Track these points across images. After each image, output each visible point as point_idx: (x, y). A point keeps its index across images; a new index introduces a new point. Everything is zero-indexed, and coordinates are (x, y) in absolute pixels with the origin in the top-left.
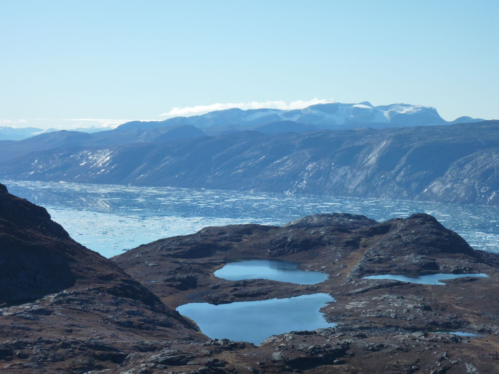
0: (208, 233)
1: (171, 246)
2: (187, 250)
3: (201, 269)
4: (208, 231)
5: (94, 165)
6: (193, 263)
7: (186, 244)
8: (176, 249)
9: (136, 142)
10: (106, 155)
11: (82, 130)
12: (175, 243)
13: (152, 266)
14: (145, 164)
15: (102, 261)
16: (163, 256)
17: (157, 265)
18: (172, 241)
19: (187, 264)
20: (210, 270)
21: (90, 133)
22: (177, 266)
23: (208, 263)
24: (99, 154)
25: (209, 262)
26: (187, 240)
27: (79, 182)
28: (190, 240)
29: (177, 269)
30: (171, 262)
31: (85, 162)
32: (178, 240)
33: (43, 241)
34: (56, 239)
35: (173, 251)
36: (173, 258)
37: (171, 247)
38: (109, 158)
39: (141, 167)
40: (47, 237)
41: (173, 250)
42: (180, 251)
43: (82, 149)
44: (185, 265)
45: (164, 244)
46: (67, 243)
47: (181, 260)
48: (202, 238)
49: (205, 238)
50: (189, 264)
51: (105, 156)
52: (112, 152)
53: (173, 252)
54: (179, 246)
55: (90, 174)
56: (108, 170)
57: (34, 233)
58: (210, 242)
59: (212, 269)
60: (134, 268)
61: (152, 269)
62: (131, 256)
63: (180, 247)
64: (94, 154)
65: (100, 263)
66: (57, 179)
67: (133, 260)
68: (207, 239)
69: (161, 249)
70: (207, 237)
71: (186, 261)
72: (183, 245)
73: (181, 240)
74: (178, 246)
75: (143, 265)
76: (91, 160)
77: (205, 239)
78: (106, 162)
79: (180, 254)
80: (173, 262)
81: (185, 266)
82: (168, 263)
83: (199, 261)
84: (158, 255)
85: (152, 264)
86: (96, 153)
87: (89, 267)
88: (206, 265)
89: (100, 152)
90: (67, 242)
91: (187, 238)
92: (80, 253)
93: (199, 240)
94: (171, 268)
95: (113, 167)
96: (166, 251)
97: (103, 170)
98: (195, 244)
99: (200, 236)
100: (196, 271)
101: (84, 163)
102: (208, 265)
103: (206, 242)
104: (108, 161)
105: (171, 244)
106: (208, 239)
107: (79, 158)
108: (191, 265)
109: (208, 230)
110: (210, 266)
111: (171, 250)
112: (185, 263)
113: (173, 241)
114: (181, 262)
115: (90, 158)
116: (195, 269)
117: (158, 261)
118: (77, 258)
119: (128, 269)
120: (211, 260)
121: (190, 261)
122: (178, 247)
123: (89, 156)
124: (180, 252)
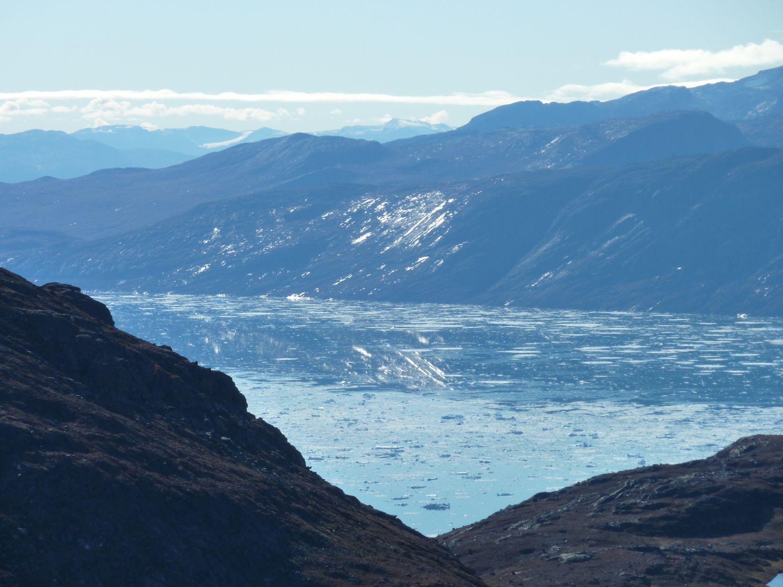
0: (754, 456)
1: (634, 497)
2: (683, 510)
3: (728, 570)
4: (751, 448)
5: (396, 242)
6: (703, 553)
7: (681, 492)
8: (647, 508)
9: (529, 168)
10: (434, 211)
11: (360, 133)
12: (645, 486)
13: (570, 561)
14: (556, 239)
15: (407, 543)
16: (607, 528)
17: (585, 559)
18: (636, 483)
19: (683, 554)
20: (756, 575)
21: (382, 141)
23: (751, 551)
24: (413, 207)
25: (754, 548)
26: (685, 478)
27: (348, 295)
28: (693, 480)
29: (649, 571)
30: (629, 549)
31: (369, 234)
32: (655, 479)
33: (221, 480)
34: (263, 472)
35: (637, 513)
36: (639, 537)
37: (632, 501)
38: (443, 220)
39: (545, 248)
40: (233, 466)
41: (640, 510)
42: (663, 512)
44: (677, 557)
45: (612, 491)
46: (297, 485)
47: (664, 544)
48: (731, 473)
49: (743, 471)
50: (689, 555)
51: (430, 214)
52: (451, 201)
53: (639, 517)
54: (659, 496)
55: (382, 272)
56: (439, 258)
57: (193, 453)
58: (757, 486)
59: (763, 571)
60: (512, 568)
61: (572, 569)
62: (506, 529)
63: (662, 501)
64: (397, 207)
65: (402, 551)
66: (280, 289)
67: (511, 542)
68: (748, 474)
69: (601, 509)
70: (749, 470)
71: (679, 546)
72: (672, 493)
73: (664, 478)
74: (654, 497)
75: (542, 559)
76: (386, 226)
77: (742, 474)
78: (432, 232)
79: (662, 523)
80: (638, 549)
81: (677, 562)
82: (621, 552)
83: (722, 544)
84: (592, 527)
85: (570, 556)
86: (403, 203)
87: (366, 562)
88: (745, 559)
89: (414, 202)
90: (297, 482)
91: (683, 474)
92: (338, 518)
93: (723, 477)
94: (631, 566)
95: (457, 248)
96: (616, 513)
97: (422, 259)
98: (709, 491)
99: (725, 465)
100: (710, 576)
101: (364, 238)
102: (752, 560)
103: (746, 485)
104: (439, 230)
105: (634, 492)
106: (752, 475)
107: (347, 221)
108: (696, 557)
109: (751, 445)
110: (757, 562)
111: (634, 510)
112: (675, 552)
113: (641, 482)
114: (662, 548)
115: (384, 219)
116: (708, 572)
117: (591, 546)
118: (328, 534)
119: (495, 572)
120: (760, 543)
122: (655, 502)
123: (381, 214)
124: (663, 518)
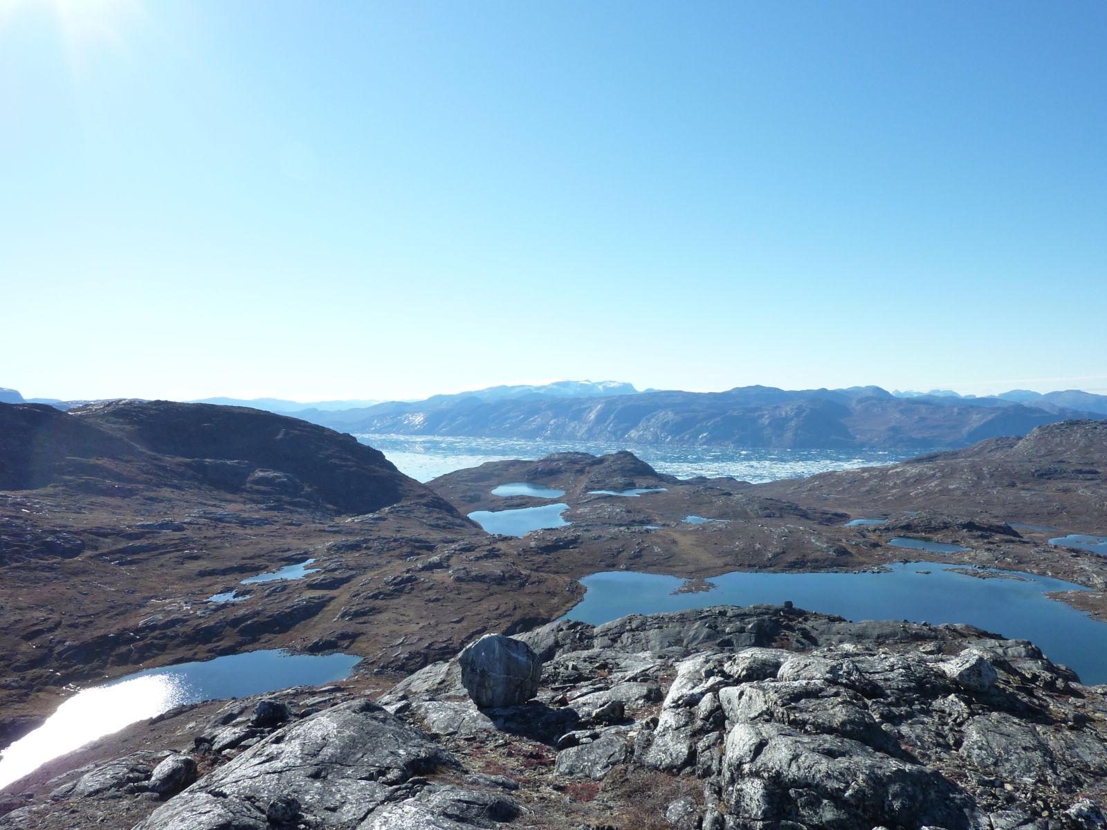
3: (484, 489)
5: (413, 423)
6: (478, 486)
14: (446, 422)
17: (454, 487)
19: (474, 486)
20: (488, 490)
22: (468, 487)
23: (487, 485)
24: (416, 416)
27: (404, 434)
29: (467, 490)
30: (463, 485)
31: (407, 421)
36: (465, 483)
38: (423, 419)
39: (443, 424)
43: (405, 413)
47: (470, 484)
51: (420, 417)
52: (424, 414)
55: (410, 429)
56: (422, 426)
57: (374, 467)
59: (490, 489)
60: (440, 489)
64: (413, 416)
66: (389, 433)
75: (446, 487)
76: (411, 420)
78: (421, 421)
80: (465, 485)
81: (473, 488)
83: (482, 484)
85: (451, 487)
88: (486, 487)
94: (464, 489)
95: (426, 424)
97: (419, 426)
100: (481, 490)
107: (403, 419)
110: (489, 487)
112: (472, 485)
117: (455, 485)
119: (436, 490)
120: (489, 483)
121: (475, 484)
123: (410, 417)
